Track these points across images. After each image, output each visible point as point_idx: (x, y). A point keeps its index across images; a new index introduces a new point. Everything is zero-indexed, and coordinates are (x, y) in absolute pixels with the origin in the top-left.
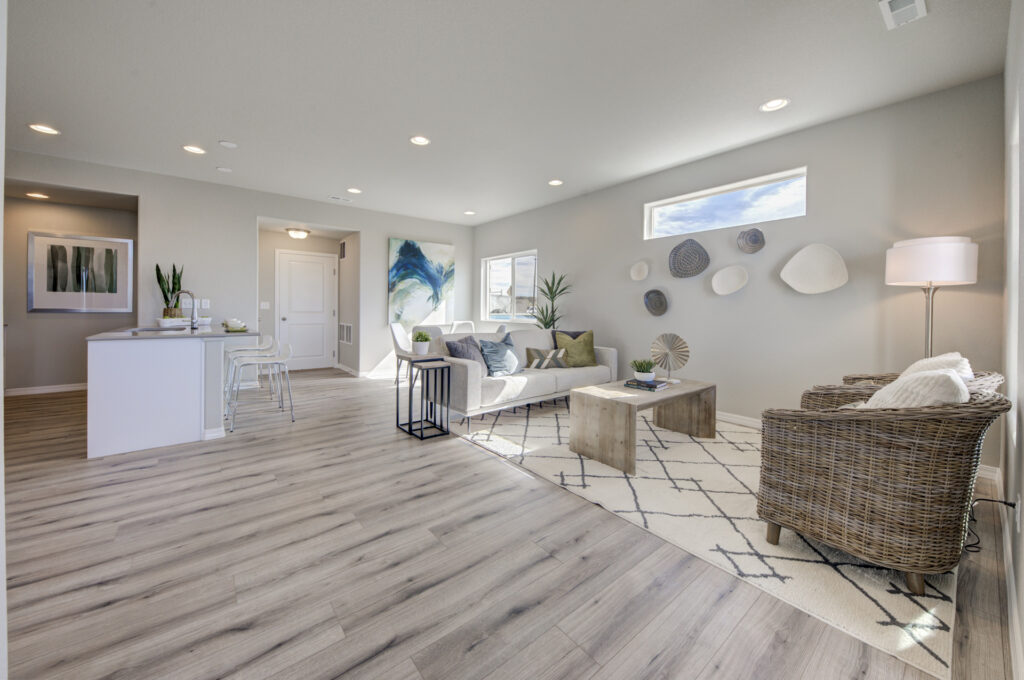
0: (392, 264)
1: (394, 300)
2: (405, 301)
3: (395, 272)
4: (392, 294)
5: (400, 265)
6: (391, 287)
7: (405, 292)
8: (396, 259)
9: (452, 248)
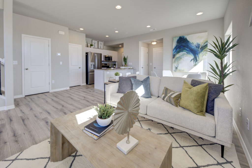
0: (174, 47)
1: (175, 62)
2: (179, 62)
3: (175, 50)
4: (174, 59)
5: (177, 47)
6: (174, 56)
7: (180, 58)
8: (176, 45)
9: (207, 33)
